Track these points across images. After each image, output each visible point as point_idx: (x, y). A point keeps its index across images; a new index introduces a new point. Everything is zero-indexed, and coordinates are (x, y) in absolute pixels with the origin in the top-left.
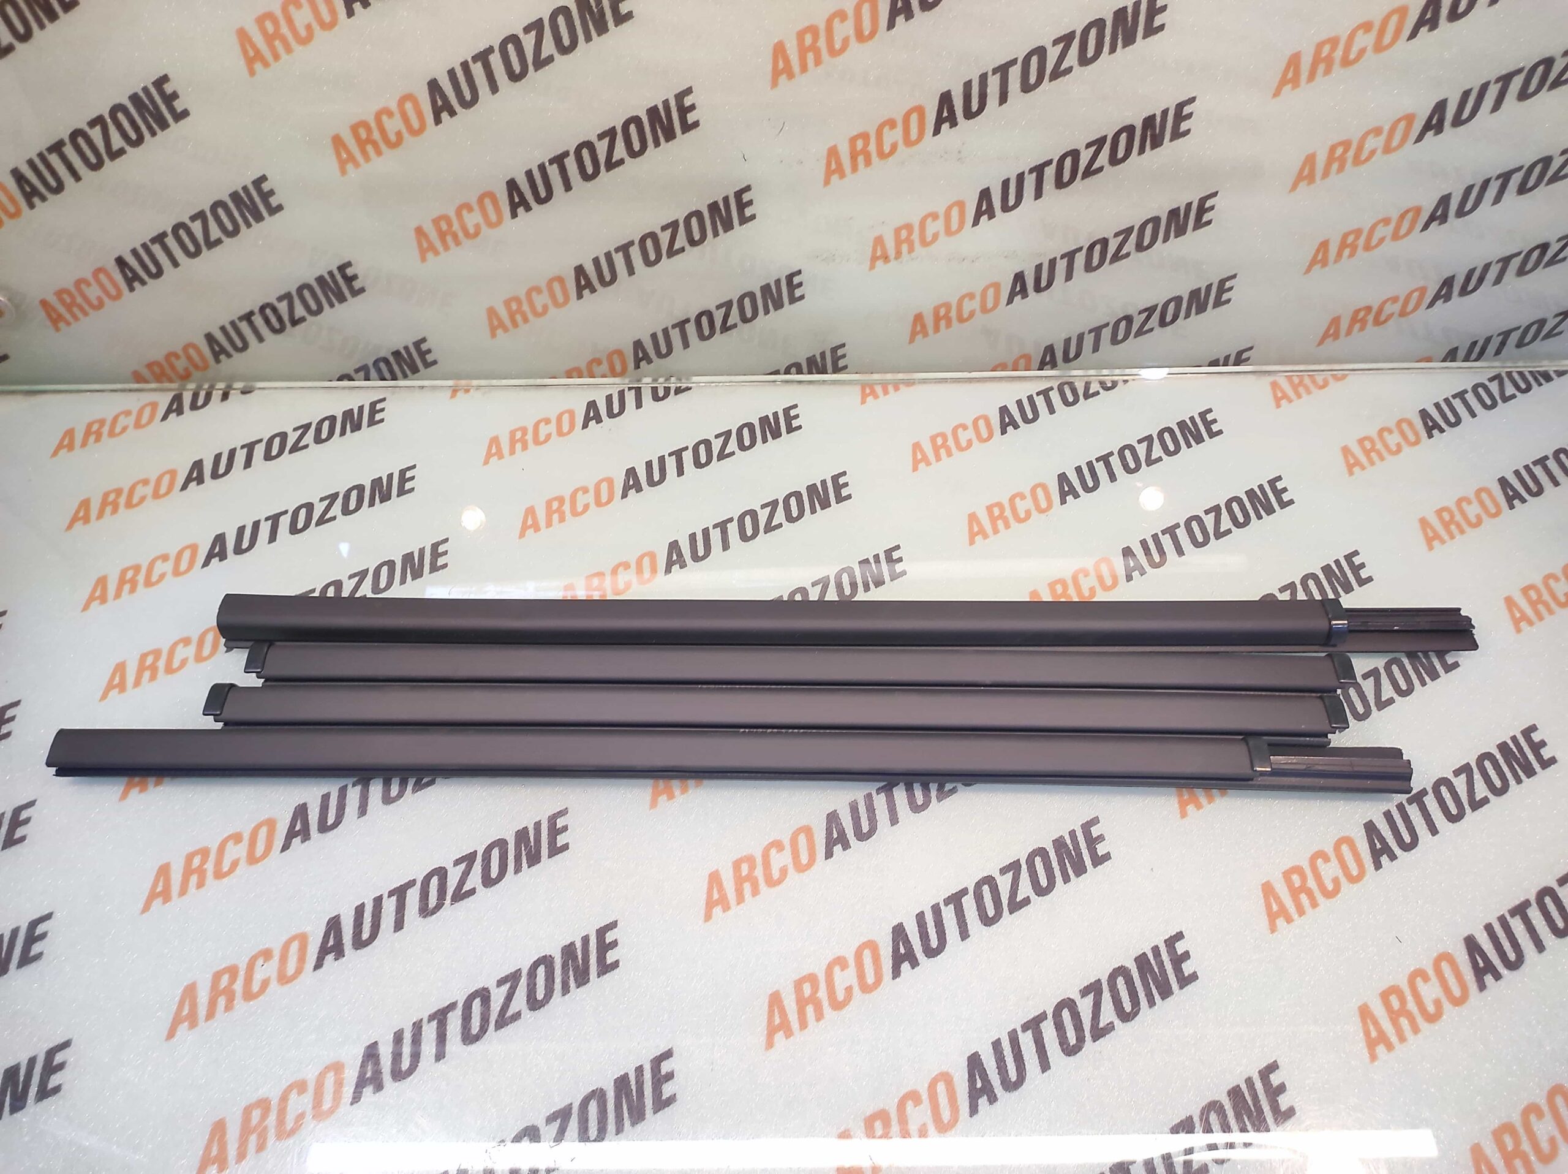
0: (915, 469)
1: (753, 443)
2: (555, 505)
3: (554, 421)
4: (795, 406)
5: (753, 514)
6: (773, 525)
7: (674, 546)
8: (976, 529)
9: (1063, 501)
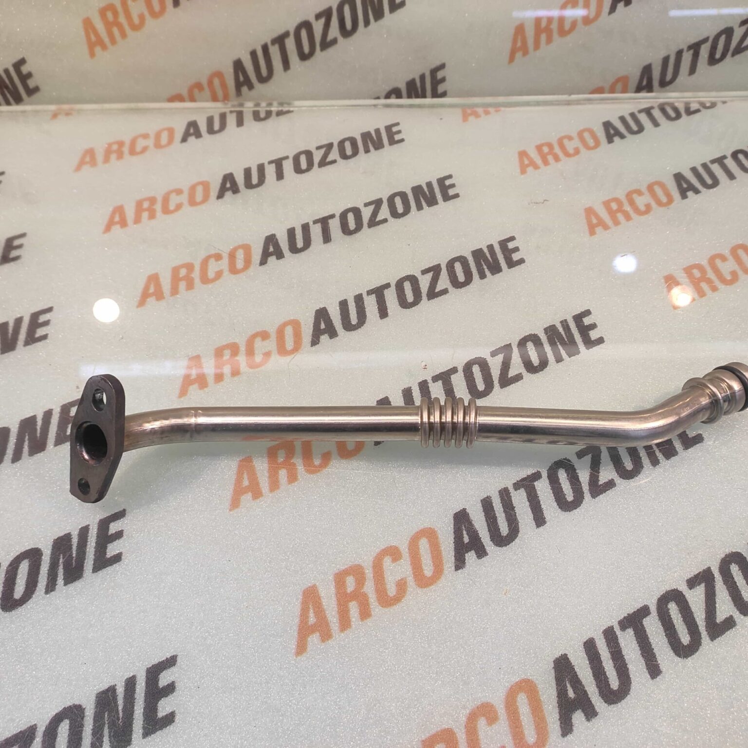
0: (523, 171)
1: (355, 152)
2: (146, 205)
3: (152, 136)
4: (397, 124)
5: (356, 212)
6: (377, 220)
7: (271, 240)
8: (595, 221)
9: (684, 196)
